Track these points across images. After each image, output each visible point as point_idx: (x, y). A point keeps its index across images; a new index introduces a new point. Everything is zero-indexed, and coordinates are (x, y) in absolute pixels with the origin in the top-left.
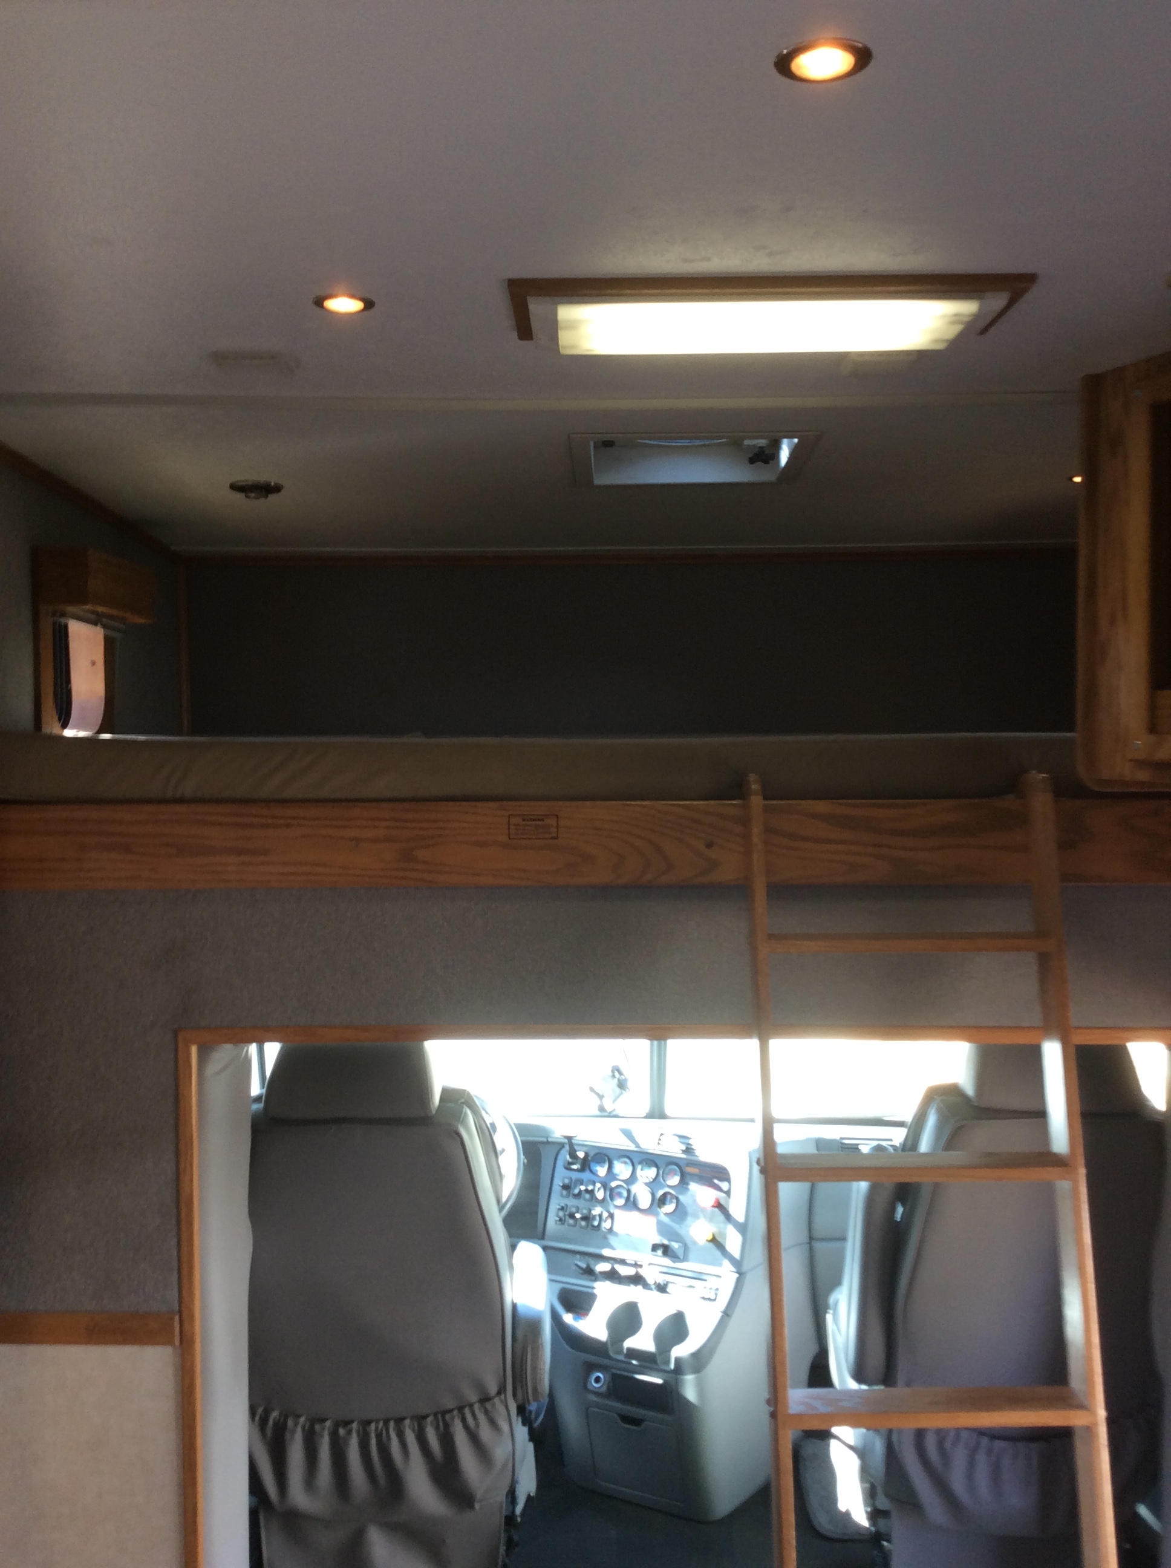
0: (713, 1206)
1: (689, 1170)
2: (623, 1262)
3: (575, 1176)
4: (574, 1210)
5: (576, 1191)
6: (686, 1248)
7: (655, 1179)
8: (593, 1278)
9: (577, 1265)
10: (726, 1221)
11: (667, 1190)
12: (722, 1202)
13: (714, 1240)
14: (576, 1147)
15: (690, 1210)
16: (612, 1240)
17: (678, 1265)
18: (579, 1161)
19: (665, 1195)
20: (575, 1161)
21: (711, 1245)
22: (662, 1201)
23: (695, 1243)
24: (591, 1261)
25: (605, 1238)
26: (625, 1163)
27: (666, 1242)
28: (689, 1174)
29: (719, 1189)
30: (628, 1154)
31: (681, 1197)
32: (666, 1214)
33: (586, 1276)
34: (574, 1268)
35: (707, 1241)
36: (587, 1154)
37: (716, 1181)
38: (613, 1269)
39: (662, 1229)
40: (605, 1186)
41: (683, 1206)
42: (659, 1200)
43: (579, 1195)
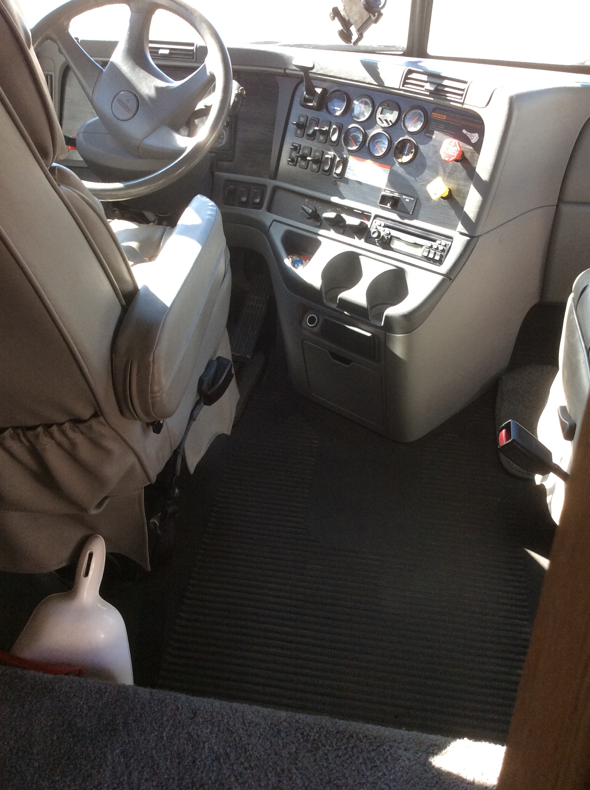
0: (456, 160)
1: (435, 115)
2: (350, 211)
3: (312, 114)
4: (307, 152)
5: (311, 131)
6: (417, 202)
7: (394, 124)
8: (318, 224)
9: (303, 209)
10: (467, 177)
11: (407, 137)
12: (468, 156)
13: (449, 197)
14: (314, 83)
15: (429, 163)
16: (342, 187)
17: (406, 221)
18: (316, 98)
19: (404, 142)
20: (311, 98)
21: (445, 203)
22: (400, 149)
23: (429, 199)
24: (319, 207)
25: (335, 184)
26: (366, 103)
27: (396, 195)
28: (436, 121)
29: (467, 140)
30: (370, 93)
31: (421, 147)
32: (401, 164)
33: (311, 221)
34: (301, 211)
35: (442, 197)
36: (325, 91)
37: (464, 131)
38: (338, 217)
39: (393, 180)
40: (340, 128)
41: (423, 157)
42: (397, 147)
43: (312, 136)
